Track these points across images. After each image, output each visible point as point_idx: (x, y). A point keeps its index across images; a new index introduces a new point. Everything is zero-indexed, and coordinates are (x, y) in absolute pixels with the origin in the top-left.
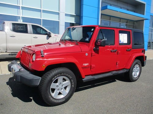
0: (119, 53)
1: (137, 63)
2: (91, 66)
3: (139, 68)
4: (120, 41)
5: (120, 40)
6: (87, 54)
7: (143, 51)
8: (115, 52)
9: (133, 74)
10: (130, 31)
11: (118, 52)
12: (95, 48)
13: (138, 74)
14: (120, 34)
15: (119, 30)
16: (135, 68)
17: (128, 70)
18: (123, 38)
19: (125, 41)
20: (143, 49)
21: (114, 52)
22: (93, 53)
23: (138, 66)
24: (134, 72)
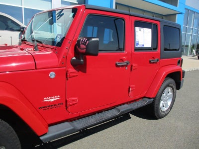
0: (133, 68)
1: (168, 86)
2: (66, 101)
3: (171, 93)
4: (138, 44)
5: (137, 40)
6: (52, 75)
7: (179, 62)
8: (126, 66)
9: (161, 105)
10: (158, 23)
11: (132, 66)
12: (74, 58)
13: (169, 103)
14: (137, 29)
15: (134, 19)
16: (164, 95)
17: (153, 99)
18: (144, 37)
19: (148, 44)
20: (179, 59)
21: (122, 66)
22: (71, 70)
23: (170, 90)
24: (162, 102)
